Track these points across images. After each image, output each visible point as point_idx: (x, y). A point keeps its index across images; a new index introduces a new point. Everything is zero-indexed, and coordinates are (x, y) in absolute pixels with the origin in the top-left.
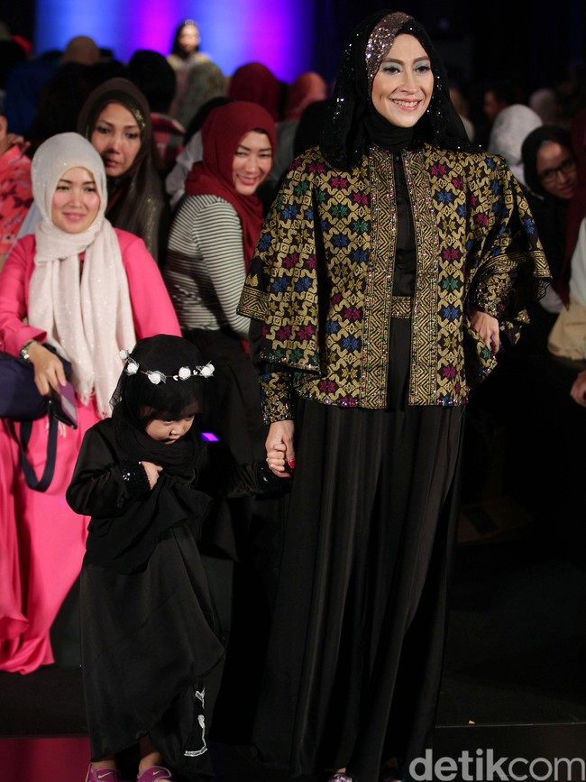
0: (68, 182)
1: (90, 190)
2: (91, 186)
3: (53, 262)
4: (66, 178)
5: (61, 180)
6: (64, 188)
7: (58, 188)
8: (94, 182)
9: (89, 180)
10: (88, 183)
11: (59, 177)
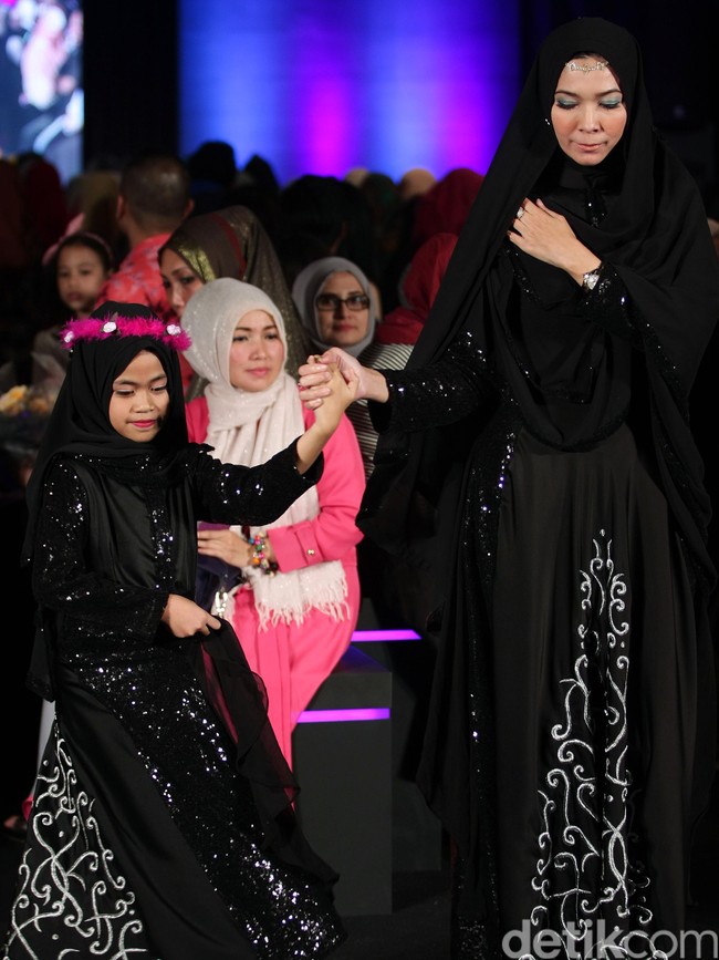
0: (247, 329)
1: (271, 337)
2: (272, 331)
3: (229, 431)
4: (242, 325)
5: (237, 329)
6: (241, 339)
7: (235, 340)
8: (275, 326)
9: (271, 323)
10: (268, 328)
11: (234, 325)
